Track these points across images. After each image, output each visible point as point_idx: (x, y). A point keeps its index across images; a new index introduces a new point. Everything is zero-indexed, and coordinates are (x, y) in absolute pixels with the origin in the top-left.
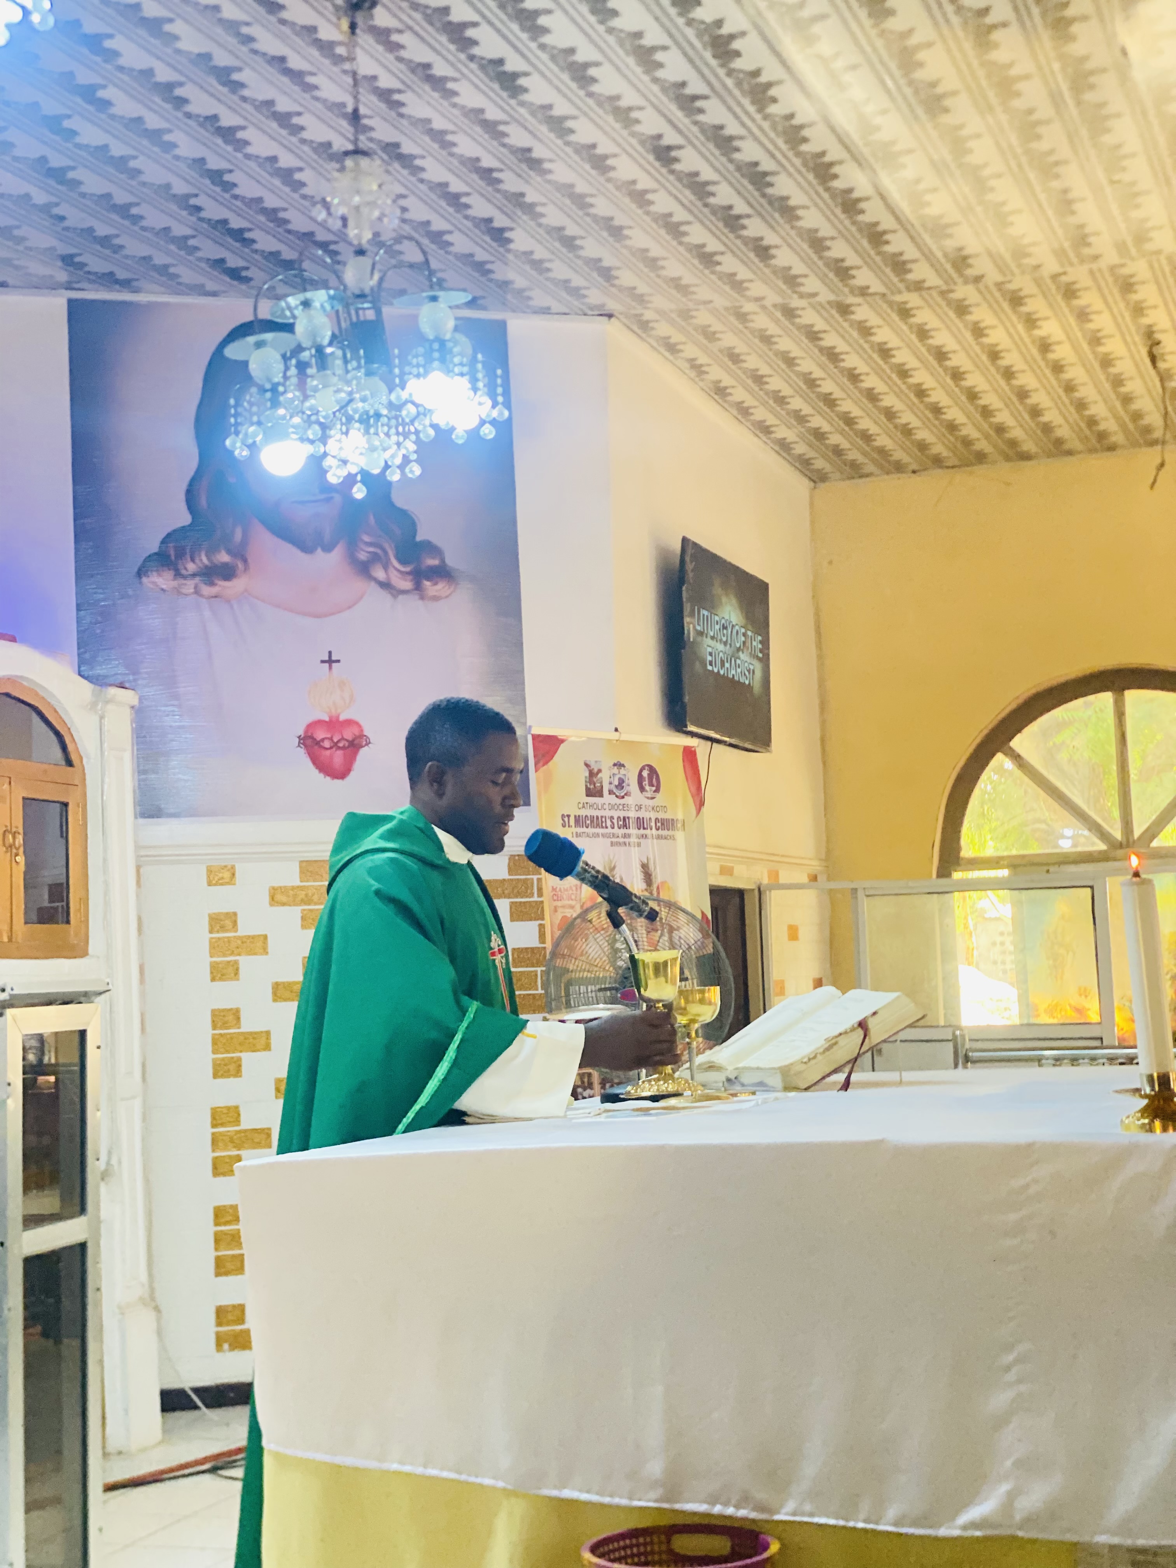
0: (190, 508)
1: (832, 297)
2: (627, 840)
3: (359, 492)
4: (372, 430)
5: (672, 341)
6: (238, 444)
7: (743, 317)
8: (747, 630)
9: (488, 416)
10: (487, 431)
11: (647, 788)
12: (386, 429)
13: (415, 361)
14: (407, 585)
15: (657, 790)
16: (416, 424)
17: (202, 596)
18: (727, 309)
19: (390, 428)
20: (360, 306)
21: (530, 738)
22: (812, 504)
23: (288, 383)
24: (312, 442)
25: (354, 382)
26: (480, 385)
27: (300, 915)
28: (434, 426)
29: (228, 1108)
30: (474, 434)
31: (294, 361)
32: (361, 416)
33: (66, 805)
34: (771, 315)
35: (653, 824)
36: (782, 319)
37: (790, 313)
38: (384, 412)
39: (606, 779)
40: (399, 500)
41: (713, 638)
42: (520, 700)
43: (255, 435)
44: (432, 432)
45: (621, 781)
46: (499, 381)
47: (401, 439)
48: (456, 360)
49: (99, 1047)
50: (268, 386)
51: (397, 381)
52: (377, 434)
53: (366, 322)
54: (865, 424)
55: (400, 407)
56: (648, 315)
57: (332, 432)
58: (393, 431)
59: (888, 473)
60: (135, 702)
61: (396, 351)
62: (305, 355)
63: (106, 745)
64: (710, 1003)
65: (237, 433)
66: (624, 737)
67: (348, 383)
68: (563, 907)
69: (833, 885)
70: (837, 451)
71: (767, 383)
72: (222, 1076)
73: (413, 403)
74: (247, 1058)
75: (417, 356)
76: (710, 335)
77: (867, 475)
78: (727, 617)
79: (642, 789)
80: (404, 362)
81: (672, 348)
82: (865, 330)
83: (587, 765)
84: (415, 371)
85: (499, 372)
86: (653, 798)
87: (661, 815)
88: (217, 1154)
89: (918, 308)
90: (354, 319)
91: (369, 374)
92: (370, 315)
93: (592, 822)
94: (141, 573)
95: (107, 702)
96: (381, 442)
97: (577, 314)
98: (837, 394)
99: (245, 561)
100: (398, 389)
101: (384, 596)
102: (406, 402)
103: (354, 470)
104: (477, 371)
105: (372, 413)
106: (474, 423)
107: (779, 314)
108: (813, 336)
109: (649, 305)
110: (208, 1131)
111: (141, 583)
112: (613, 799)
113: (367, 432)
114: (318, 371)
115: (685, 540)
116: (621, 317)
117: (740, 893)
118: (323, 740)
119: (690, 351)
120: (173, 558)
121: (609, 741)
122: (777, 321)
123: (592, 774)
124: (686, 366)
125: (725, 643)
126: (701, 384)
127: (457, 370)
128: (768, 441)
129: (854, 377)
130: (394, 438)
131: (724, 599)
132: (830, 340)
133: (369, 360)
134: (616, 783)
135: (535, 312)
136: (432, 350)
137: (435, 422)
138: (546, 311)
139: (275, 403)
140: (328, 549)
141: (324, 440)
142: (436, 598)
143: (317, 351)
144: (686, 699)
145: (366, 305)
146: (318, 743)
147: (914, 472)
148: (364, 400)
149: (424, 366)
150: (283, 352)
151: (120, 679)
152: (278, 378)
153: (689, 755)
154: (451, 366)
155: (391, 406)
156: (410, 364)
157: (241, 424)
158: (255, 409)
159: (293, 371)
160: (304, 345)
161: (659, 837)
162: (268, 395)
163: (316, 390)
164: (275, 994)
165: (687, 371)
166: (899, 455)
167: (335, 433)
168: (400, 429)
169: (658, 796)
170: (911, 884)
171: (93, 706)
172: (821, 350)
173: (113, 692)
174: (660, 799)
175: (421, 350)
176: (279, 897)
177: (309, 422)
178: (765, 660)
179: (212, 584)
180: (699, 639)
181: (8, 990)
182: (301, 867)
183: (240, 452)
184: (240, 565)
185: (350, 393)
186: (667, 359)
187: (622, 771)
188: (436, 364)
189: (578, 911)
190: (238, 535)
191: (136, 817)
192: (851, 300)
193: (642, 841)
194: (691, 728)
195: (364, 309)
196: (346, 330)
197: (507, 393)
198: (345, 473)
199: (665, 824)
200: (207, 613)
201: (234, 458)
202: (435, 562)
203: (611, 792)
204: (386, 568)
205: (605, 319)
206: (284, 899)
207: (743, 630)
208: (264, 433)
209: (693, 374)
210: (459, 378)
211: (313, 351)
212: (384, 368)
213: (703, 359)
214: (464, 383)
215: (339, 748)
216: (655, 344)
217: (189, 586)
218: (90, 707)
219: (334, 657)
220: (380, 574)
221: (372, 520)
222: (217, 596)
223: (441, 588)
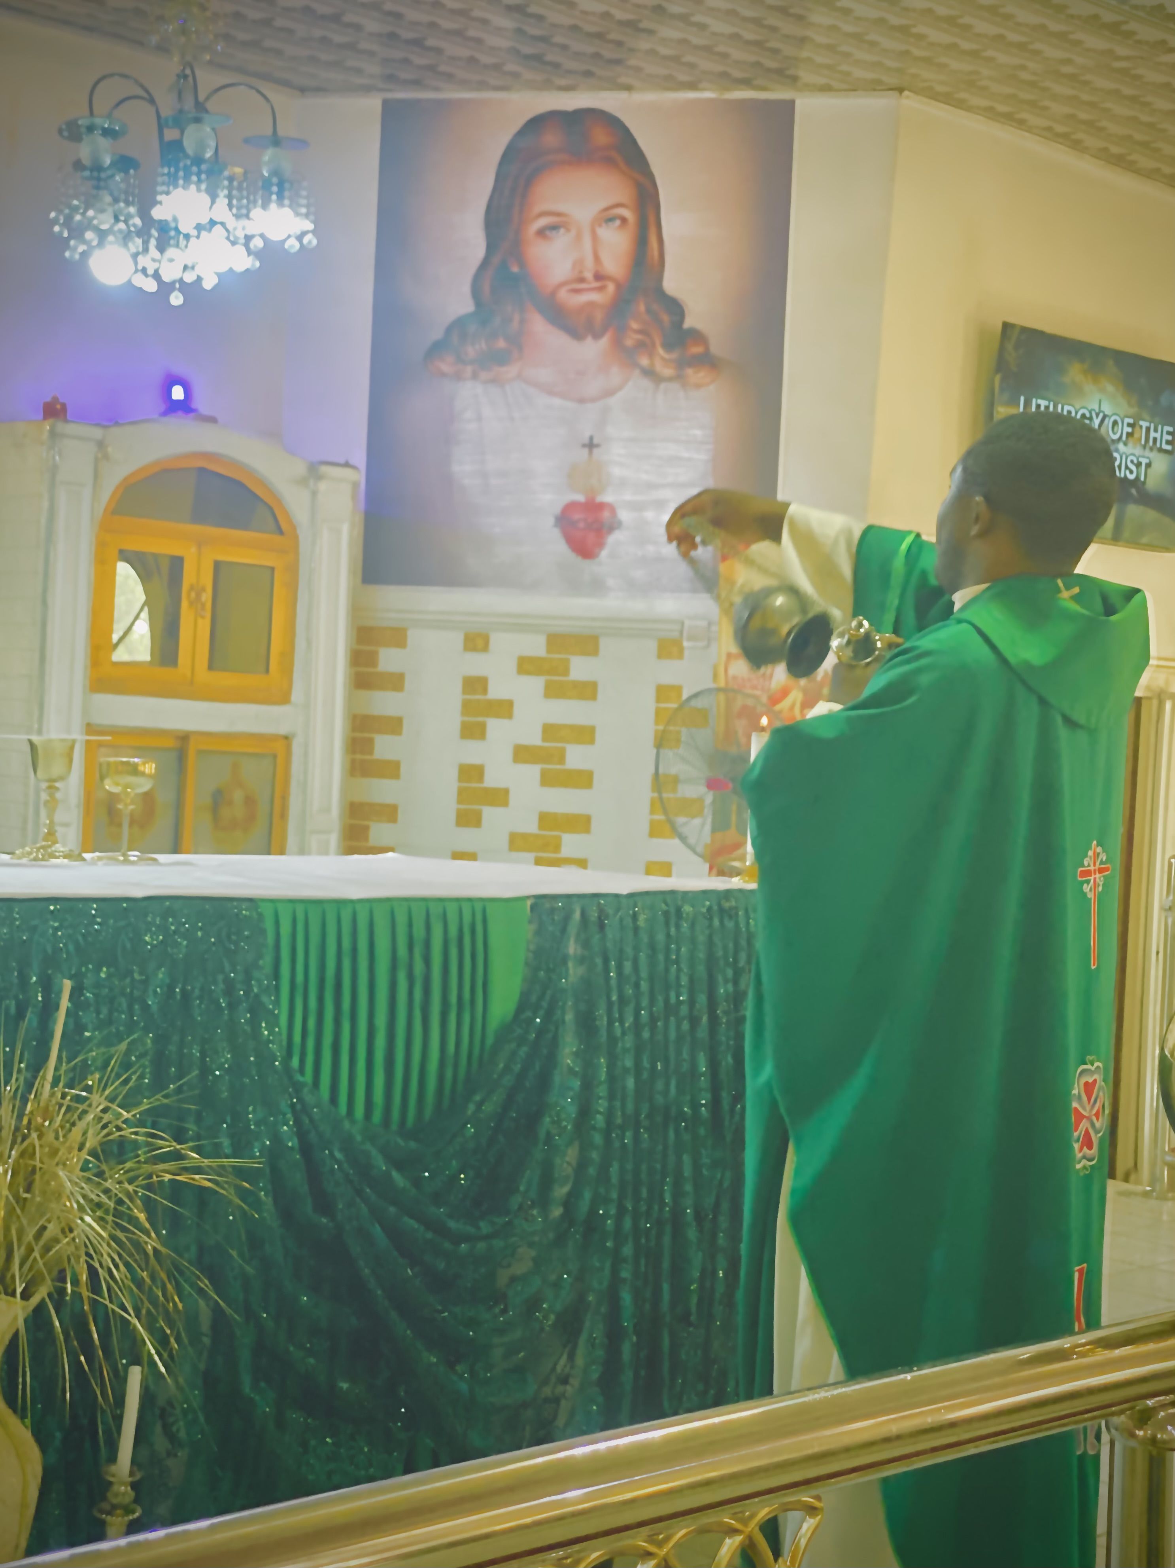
0: (475, 297)
8: (1138, 420)
14: (669, 371)
17: (479, 380)
27: (543, 684)
33: (271, 570)
72: (464, 825)
78: (1092, 407)
94: (427, 358)
99: (520, 347)
101: (646, 383)
111: (425, 368)
115: (1004, 324)
118: (578, 521)
120: (456, 344)
131: (1088, 387)
140: (598, 335)
142: (697, 386)
146: (574, 524)
164: (515, 755)
171: (305, 480)
173: (326, 469)
176: (526, 666)
179: (488, 369)
182: (548, 639)
184: (515, 351)
190: (516, 323)
191: (355, 583)
200: (482, 399)
202: (698, 350)
204: (651, 355)
206: (530, 668)
207: (1129, 421)
215: (592, 529)
217: (468, 371)
218: (303, 482)
219: (595, 441)
220: (645, 361)
221: (642, 308)
222: (492, 381)
223: (702, 376)
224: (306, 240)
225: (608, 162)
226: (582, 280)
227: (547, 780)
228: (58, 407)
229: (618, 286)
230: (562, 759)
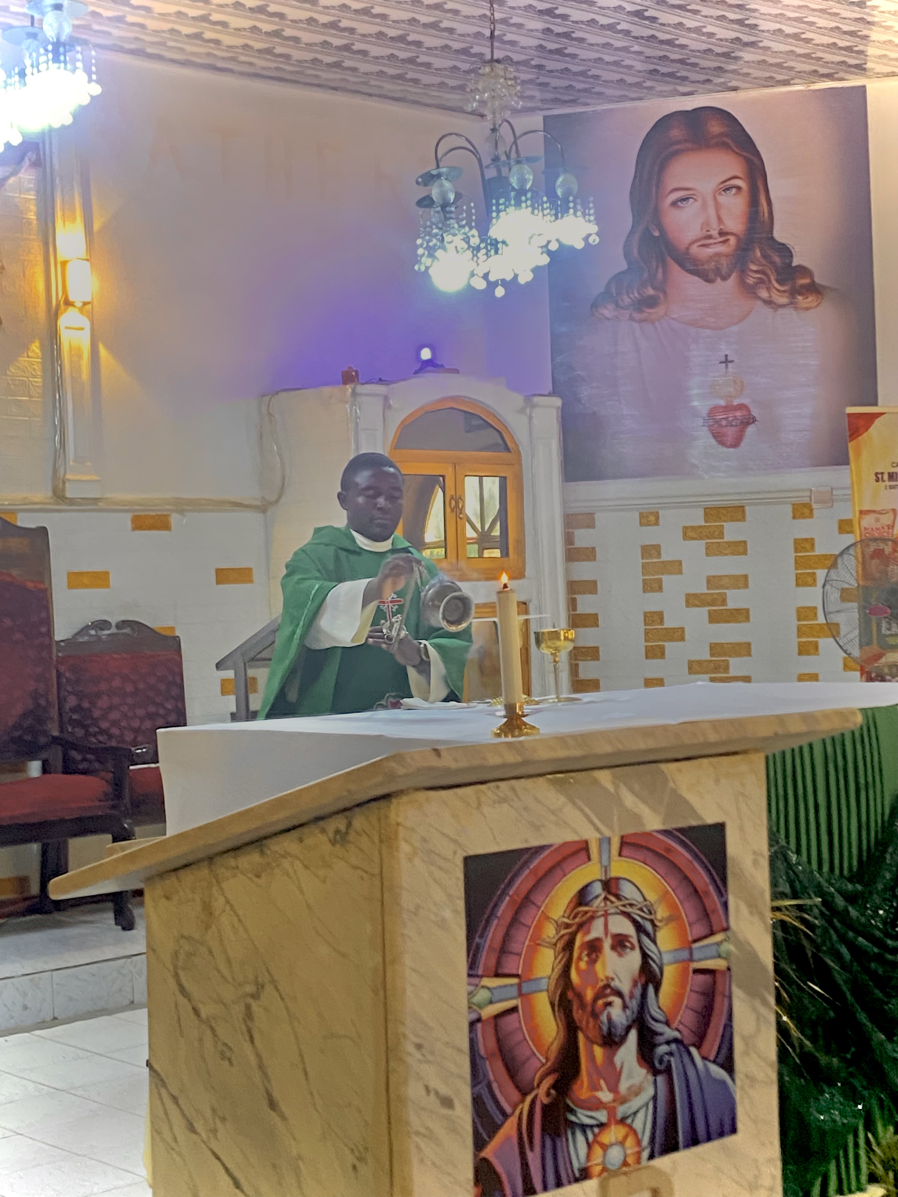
0: (626, 257)
14: (783, 300)
17: (633, 320)
27: (704, 546)
33: (504, 478)
63: (534, 436)
72: (652, 658)
74: (669, 646)
94: (593, 308)
95: (535, 406)
99: (665, 293)
101: (766, 310)
111: (593, 315)
118: (721, 420)
120: (615, 295)
140: (725, 278)
142: (807, 309)
146: (717, 423)
164: (687, 601)
171: (523, 409)
176: (690, 533)
179: (642, 311)
182: (705, 512)
184: (662, 296)
190: (661, 276)
191: (562, 481)
200: (639, 334)
202: (806, 281)
204: (768, 289)
206: (693, 534)
215: (732, 426)
217: (625, 314)
218: (522, 411)
219: (729, 359)
220: (764, 294)
221: (758, 254)
222: (645, 320)
223: (811, 300)
224: (591, 240)
225: (724, 146)
226: (710, 237)
227: (713, 618)
228: (354, 373)
229: (739, 239)
230: (724, 602)
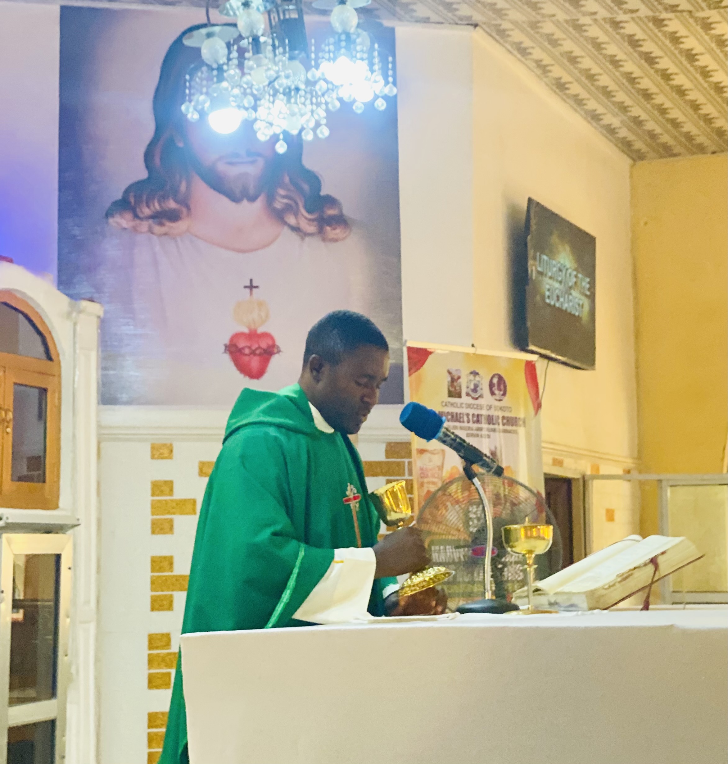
0: (147, 167)
1: (650, 14)
2: (479, 433)
3: (281, 148)
4: (293, 100)
5: (524, 45)
6: (191, 109)
7: (579, 28)
8: (578, 272)
9: (381, 92)
10: (380, 104)
11: (497, 392)
12: (303, 99)
13: (327, 49)
14: (312, 229)
15: (504, 394)
16: (326, 97)
17: (153, 233)
18: (567, 21)
19: (306, 99)
20: (287, 7)
21: (405, 350)
22: (631, 177)
23: (230, 63)
24: (246, 109)
25: (281, 64)
26: (376, 67)
28: (340, 100)
29: (162, 635)
30: (370, 106)
31: (235, 47)
32: (284, 90)
33: (45, 390)
34: (601, 28)
35: (500, 421)
36: (610, 29)
37: (616, 25)
38: (302, 86)
39: (465, 383)
40: (308, 163)
41: (551, 278)
42: (398, 321)
43: (204, 102)
44: (338, 104)
45: (476, 386)
46: (390, 66)
47: (314, 107)
48: (359, 48)
49: (70, 568)
50: (215, 66)
51: (313, 63)
52: (296, 103)
53: (290, 20)
54: (674, 114)
55: (315, 83)
56: (505, 25)
57: (262, 101)
58: (308, 102)
59: (693, 153)
60: (101, 314)
61: (313, 41)
62: (244, 43)
63: (77, 346)
64: (543, 539)
65: (190, 101)
66: (480, 351)
67: (276, 64)
68: (428, 483)
69: (643, 477)
70: (652, 135)
71: (598, 80)
72: (158, 610)
73: (325, 80)
74: (178, 596)
75: (329, 45)
76: (554, 42)
77: (675, 155)
78: (562, 262)
79: (493, 393)
80: (319, 49)
81: (523, 51)
82: (675, 39)
83: (449, 373)
84: (327, 56)
85: (390, 59)
86: (500, 400)
87: (507, 414)
88: (153, 671)
89: (717, 22)
90: (282, 17)
91: (291, 58)
92: (294, 16)
93: (452, 417)
94: (108, 214)
95: (80, 312)
96: (300, 110)
97: (450, 24)
98: (653, 89)
99: (188, 208)
100: (314, 69)
101: (294, 236)
102: (320, 79)
103: (278, 131)
104: (374, 57)
105: (293, 87)
106: (369, 98)
107: (607, 26)
108: (633, 42)
109: (506, 17)
110: (145, 652)
111: (107, 223)
112: (469, 400)
113: (289, 101)
114: (254, 54)
115: (530, 200)
116: (484, 26)
117: (568, 481)
118: (243, 348)
119: (537, 53)
120: (133, 204)
121: (468, 354)
122: (606, 32)
123: (454, 380)
124: (533, 65)
125: (561, 282)
126: (545, 79)
127: (359, 55)
128: (598, 127)
129: (666, 76)
130: (309, 107)
131: (560, 248)
132: (648, 47)
133: (292, 49)
134: (472, 387)
135: (417, 21)
136: (340, 40)
137: (341, 95)
138: (426, 21)
139: (220, 79)
140: (252, 199)
141: (255, 108)
142: (335, 240)
143: (253, 40)
144: (529, 324)
145: (291, 7)
146: (240, 351)
147: (714, 153)
148: (287, 77)
149: (334, 52)
150: (227, 41)
151: (89, 296)
152: (223, 60)
153: (530, 367)
154: (354, 53)
155: (308, 83)
156: (323, 51)
157: (194, 94)
158: (205, 83)
159: (235, 54)
160: (244, 35)
161: (505, 431)
162: (215, 73)
163: (251, 68)
165: (535, 70)
166: (701, 139)
167: (264, 103)
168: (314, 100)
169: (506, 399)
170: (706, 477)
171: (69, 314)
172: (641, 54)
173: (84, 304)
174: (506, 401)
175: (332, 40)
176: (206, 469)
177: (245, 94)
178: (592, 297)
179: (161, 224)
180: (540, 278)
181: (4, 518)
183: (192, 116)
184: (184, 211)
185: (277, 72)
186: (519, 60)
187: (477, 378)
188: (343, 51)
189: (440, 485)
190: (183, 187)
191: (98, 404)
192: (664, 15)
193: (492, 434)
194: (532, 347)
195: (288, 10)
196: (276, 26)
197: (394, 76)
198: (271, 133)
199: (511, 421)
200: (158, 248)
201: (187, 120)
202: (334, 212)
203: (468, 394)
204: (296, 216)
205: (471, 28)
207: (575, 273)
208: (211, 101)
209: (539, 72)
210: (360, 61)
211: (251, 40)
212: (303, 55)
213: (547, 60)
214: (364, 65)
215: (256, 355)
216: (509, 47)
217: (144, 226)
218: (67, 315)
219: (254, 284)
220: (292, 220)
221: (287, 179)
222: (166, 234)
223: (338, 232)
226: (237, 156)
229: (267, 161)
